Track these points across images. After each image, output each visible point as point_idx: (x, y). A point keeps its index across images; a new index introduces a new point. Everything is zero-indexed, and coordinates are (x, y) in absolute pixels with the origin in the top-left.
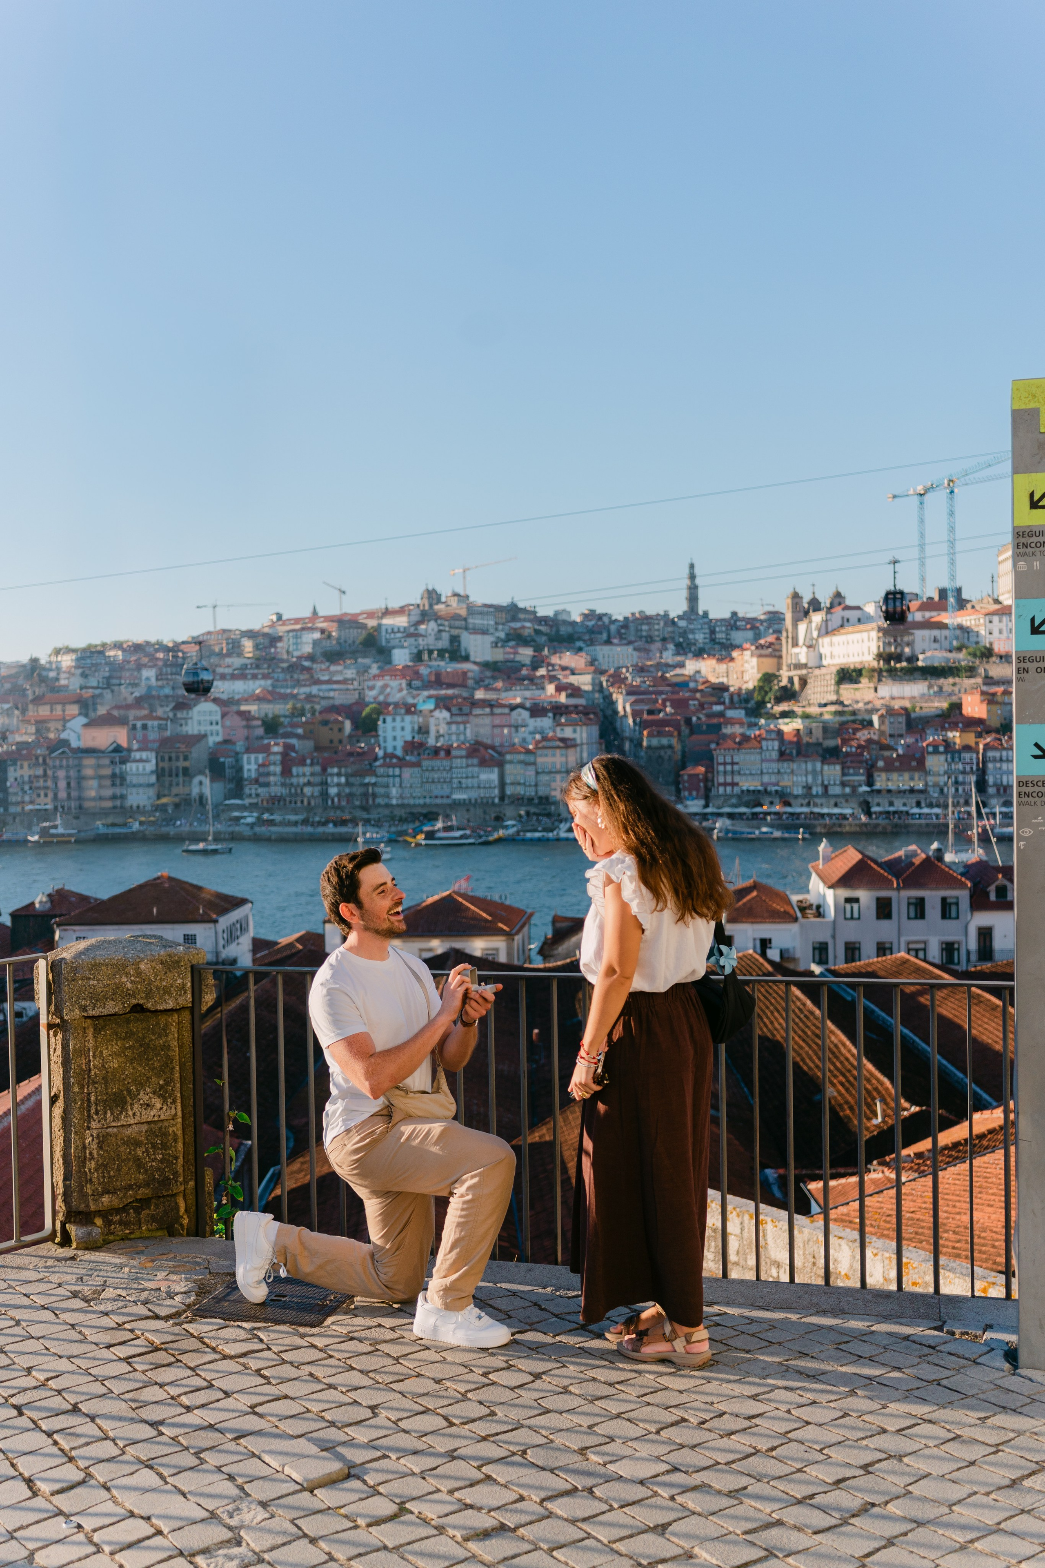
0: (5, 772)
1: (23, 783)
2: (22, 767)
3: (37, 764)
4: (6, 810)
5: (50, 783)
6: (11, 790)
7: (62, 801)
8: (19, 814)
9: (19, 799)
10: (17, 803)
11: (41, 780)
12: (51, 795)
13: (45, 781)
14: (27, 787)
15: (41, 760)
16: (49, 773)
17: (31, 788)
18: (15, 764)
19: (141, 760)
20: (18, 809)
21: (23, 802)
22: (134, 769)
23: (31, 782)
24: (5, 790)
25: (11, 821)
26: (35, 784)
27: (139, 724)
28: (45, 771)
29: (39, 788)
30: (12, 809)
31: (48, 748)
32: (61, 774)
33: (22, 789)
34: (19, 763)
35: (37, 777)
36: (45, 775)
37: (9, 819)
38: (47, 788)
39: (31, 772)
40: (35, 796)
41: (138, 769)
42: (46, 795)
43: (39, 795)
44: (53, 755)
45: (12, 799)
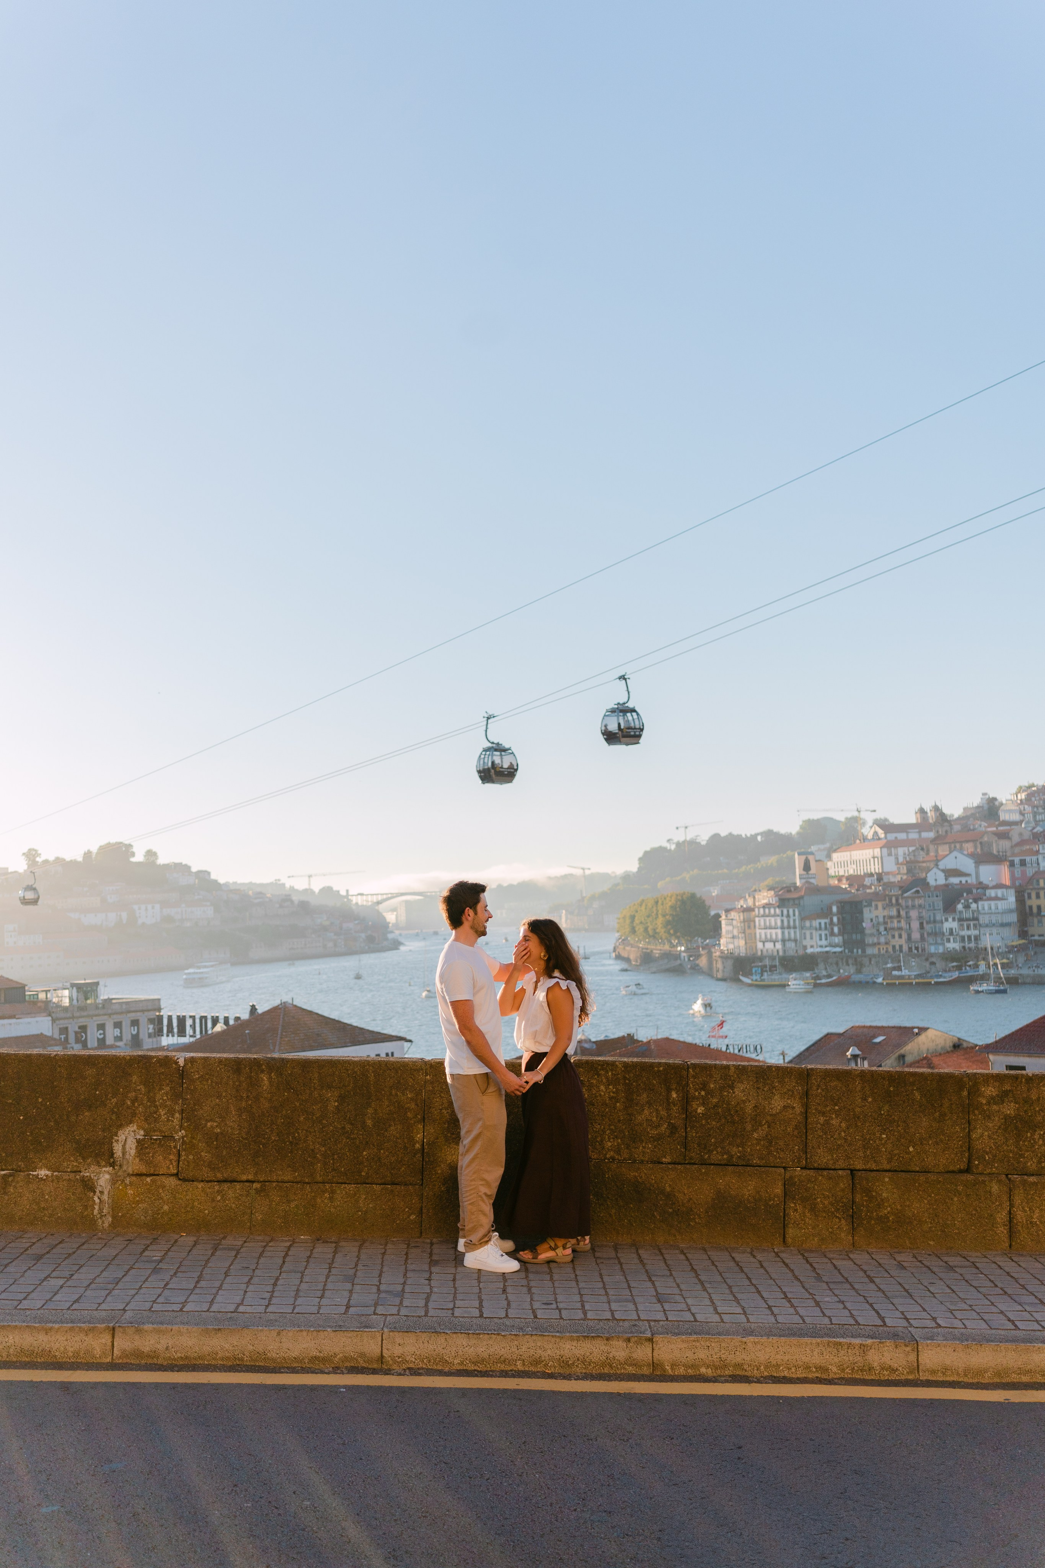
0: (861, 913)
1: (878, 924)
2: (877, 908)
3: (890, 905)
4: (864, 951)
5: (903, 924)
6: (867, 932)
7: (916, 942)
8: (874, 956)
9: (876, 940)
10: (874, 945)
11: (895, 921)
12: (904, 936)
13: (899, 922)
14: (882, 929)
15: (894, 901)
16: (903, 913)
17: (886, 929)
18: (870, 905)
19: (996, 898)
20: (875, 951)
21: (879, 944)
22: (986, 908)
23: (885, 923)
24: (862, 931)
25: (868, 963)
26: (889, 925)
27: (1017, 860)
28: (899, 912)
29: (893, 929)
30: (870, 951)
31: (901, 888)
32: (914, 914)
33: (878, 930)
34: (873, 904)
35: (891, 917)
36: (899, 916)
37: (866, 961)
38: (900, 929)
39: (886, 913)
40: (890, 937)
41: (990, 908)
42: (900, 936)
43: (893, 936)
44: (906, 895)
45: (869, 940)
